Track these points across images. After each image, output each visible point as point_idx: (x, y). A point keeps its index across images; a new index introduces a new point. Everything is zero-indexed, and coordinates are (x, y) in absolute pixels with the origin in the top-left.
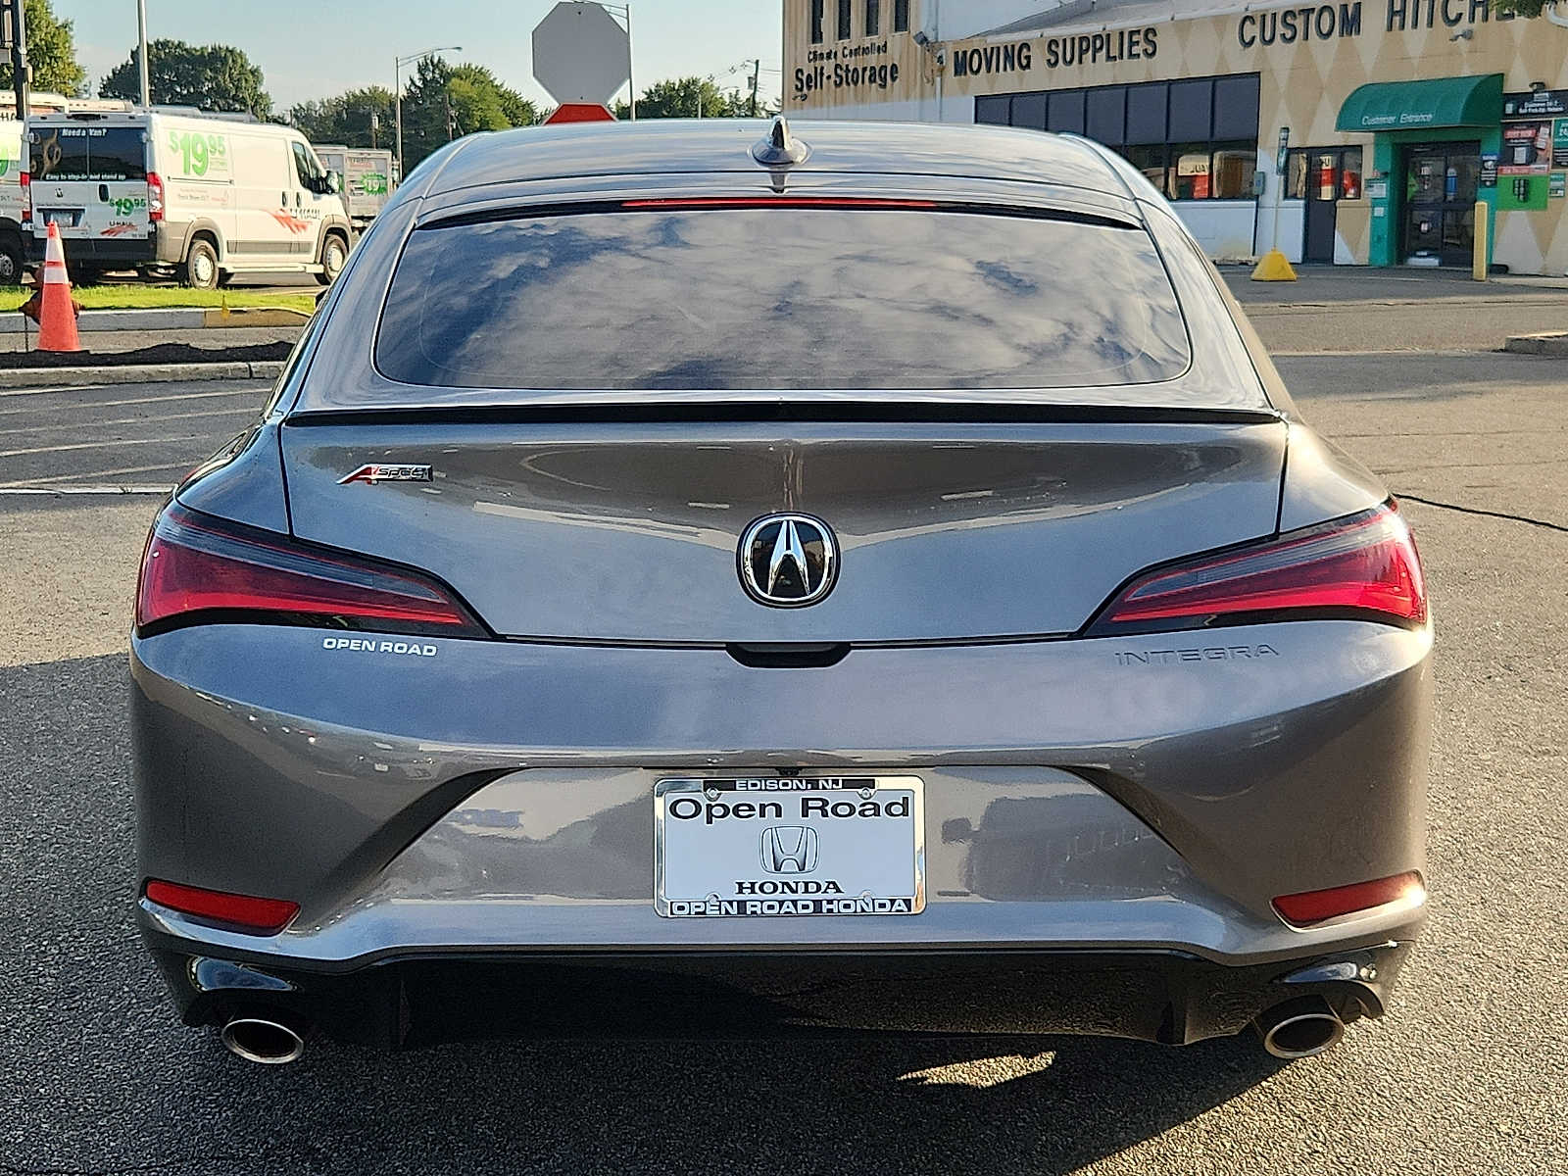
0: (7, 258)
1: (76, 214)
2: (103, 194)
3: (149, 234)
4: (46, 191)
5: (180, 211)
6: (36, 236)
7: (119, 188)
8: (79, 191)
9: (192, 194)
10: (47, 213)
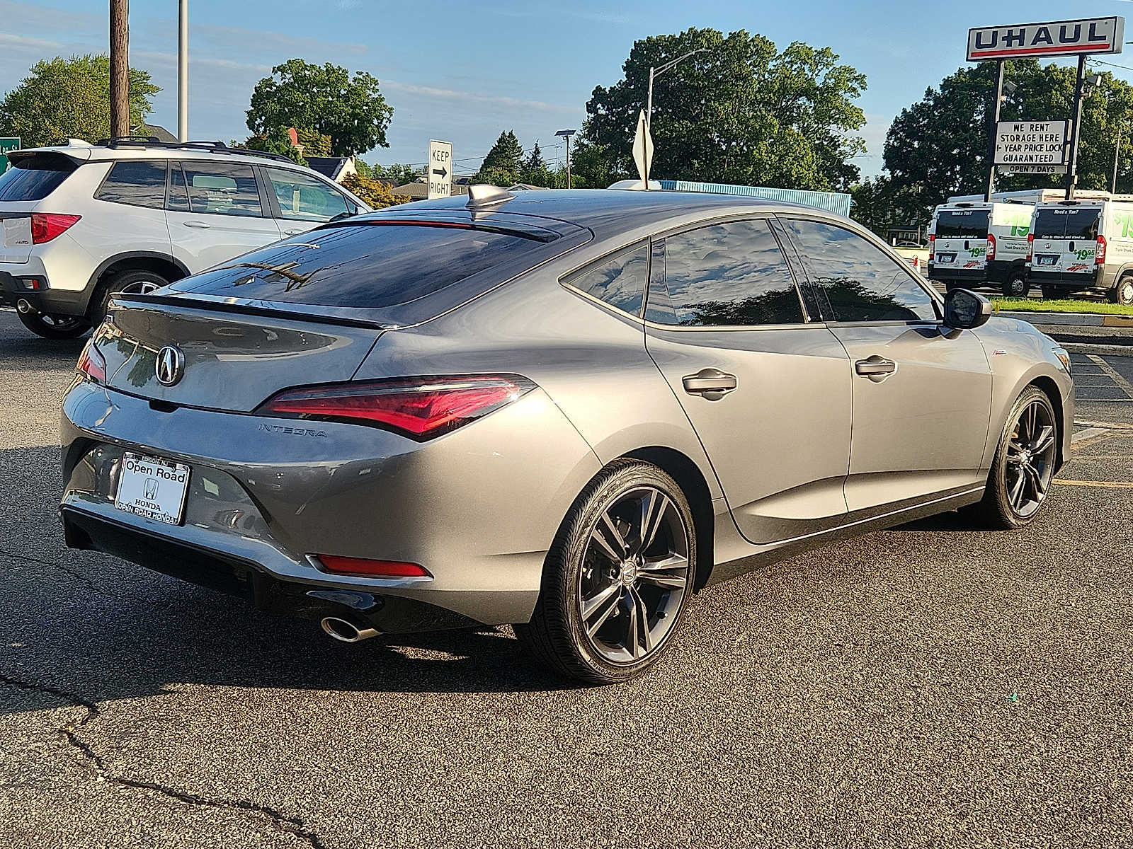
0: (1020, 282)
1: (1055, 258)
2: (1072, 246)
3: (1093, 270)
4: (1042, 245)
5: (1116, 258)
6: (1032, 270)
7: (1080, 244)
8: (1059, 245)
9: (1126, 248)
10: (1039, 257)
